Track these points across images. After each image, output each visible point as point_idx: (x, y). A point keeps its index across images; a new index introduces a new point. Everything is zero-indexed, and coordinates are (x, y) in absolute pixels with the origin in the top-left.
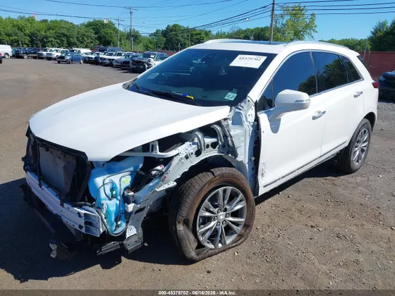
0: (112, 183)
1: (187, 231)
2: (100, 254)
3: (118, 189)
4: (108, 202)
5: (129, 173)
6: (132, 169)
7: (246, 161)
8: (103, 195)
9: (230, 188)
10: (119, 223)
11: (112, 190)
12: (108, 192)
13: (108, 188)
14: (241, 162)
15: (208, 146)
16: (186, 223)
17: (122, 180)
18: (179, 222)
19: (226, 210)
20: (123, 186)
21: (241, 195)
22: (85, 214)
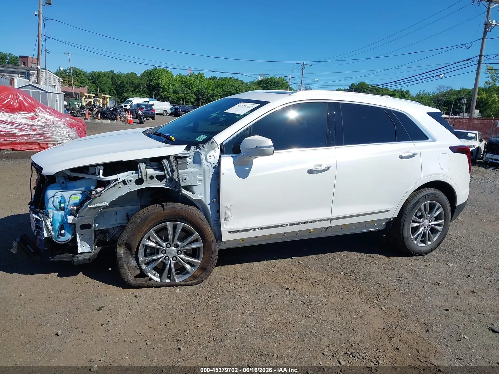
0: (63, 197)
1: (130, 256)
2: (52, 260)
3: (67, 203)
4: (55, 212)
5: (81, 192)
6: (83, 189)
7: (207, 201)
8: (50, 205)
9: (181, 225)
10: (63, 232)
11: (60, 203)
12: (56, 204)
13: (57, 200)
14: (200, 201)
15: (152, 177)
16: (128, 247)
17: (72, 197)
18: (120, 246)
19: (177, 246)
20: (72, 202)
21: (196, 235)
22: (36, 218)
